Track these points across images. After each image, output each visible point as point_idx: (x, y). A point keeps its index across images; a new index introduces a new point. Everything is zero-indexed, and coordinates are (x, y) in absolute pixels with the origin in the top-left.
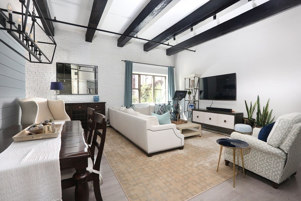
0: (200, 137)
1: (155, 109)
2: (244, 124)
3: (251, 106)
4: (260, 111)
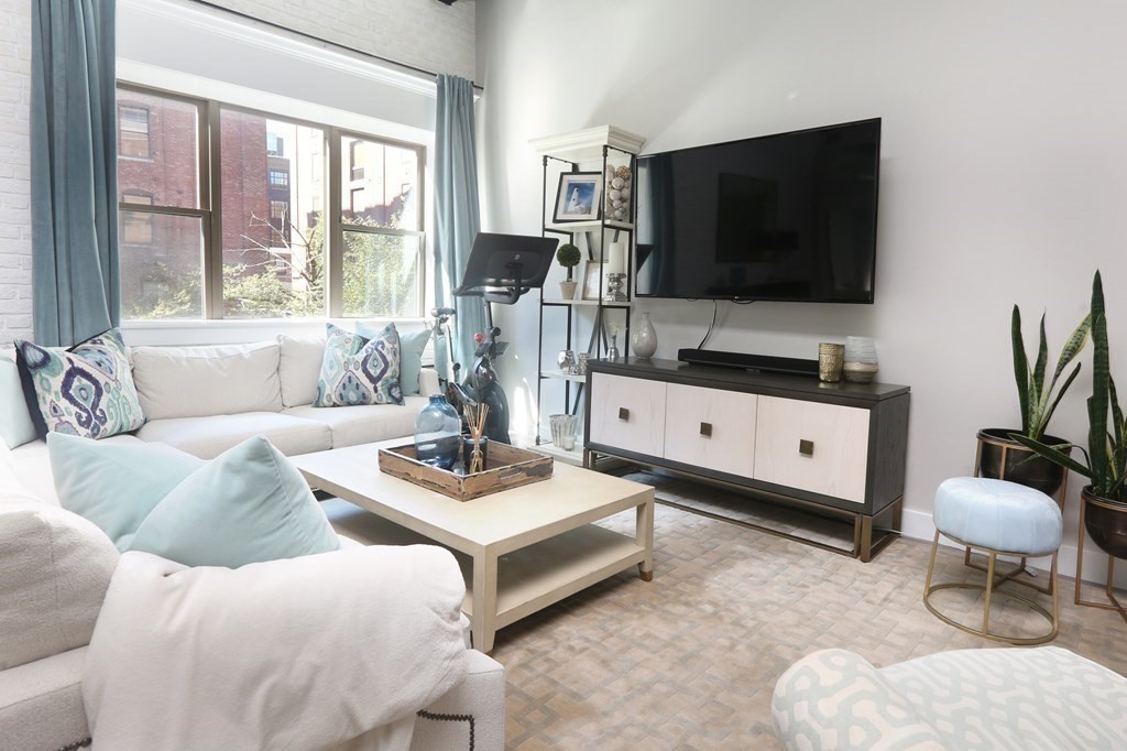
0: (646, 577)
1: (326, 364)
2: (998, 478)
3: (1043, 347)
4: (1113, 390)
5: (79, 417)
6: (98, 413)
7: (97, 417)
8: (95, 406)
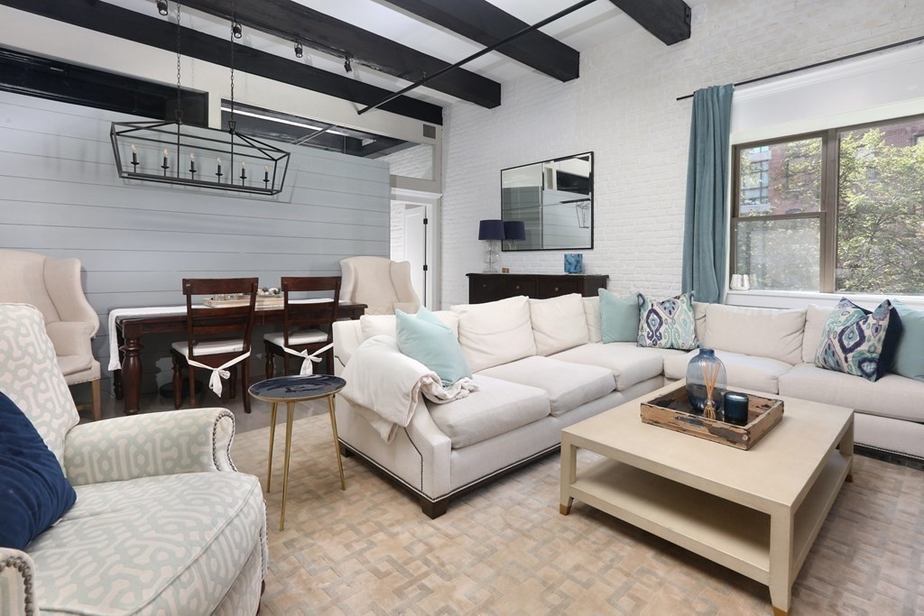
5: (649, 333)
6: (658, 334)
7: (656, 336)
8: (657, 330)
